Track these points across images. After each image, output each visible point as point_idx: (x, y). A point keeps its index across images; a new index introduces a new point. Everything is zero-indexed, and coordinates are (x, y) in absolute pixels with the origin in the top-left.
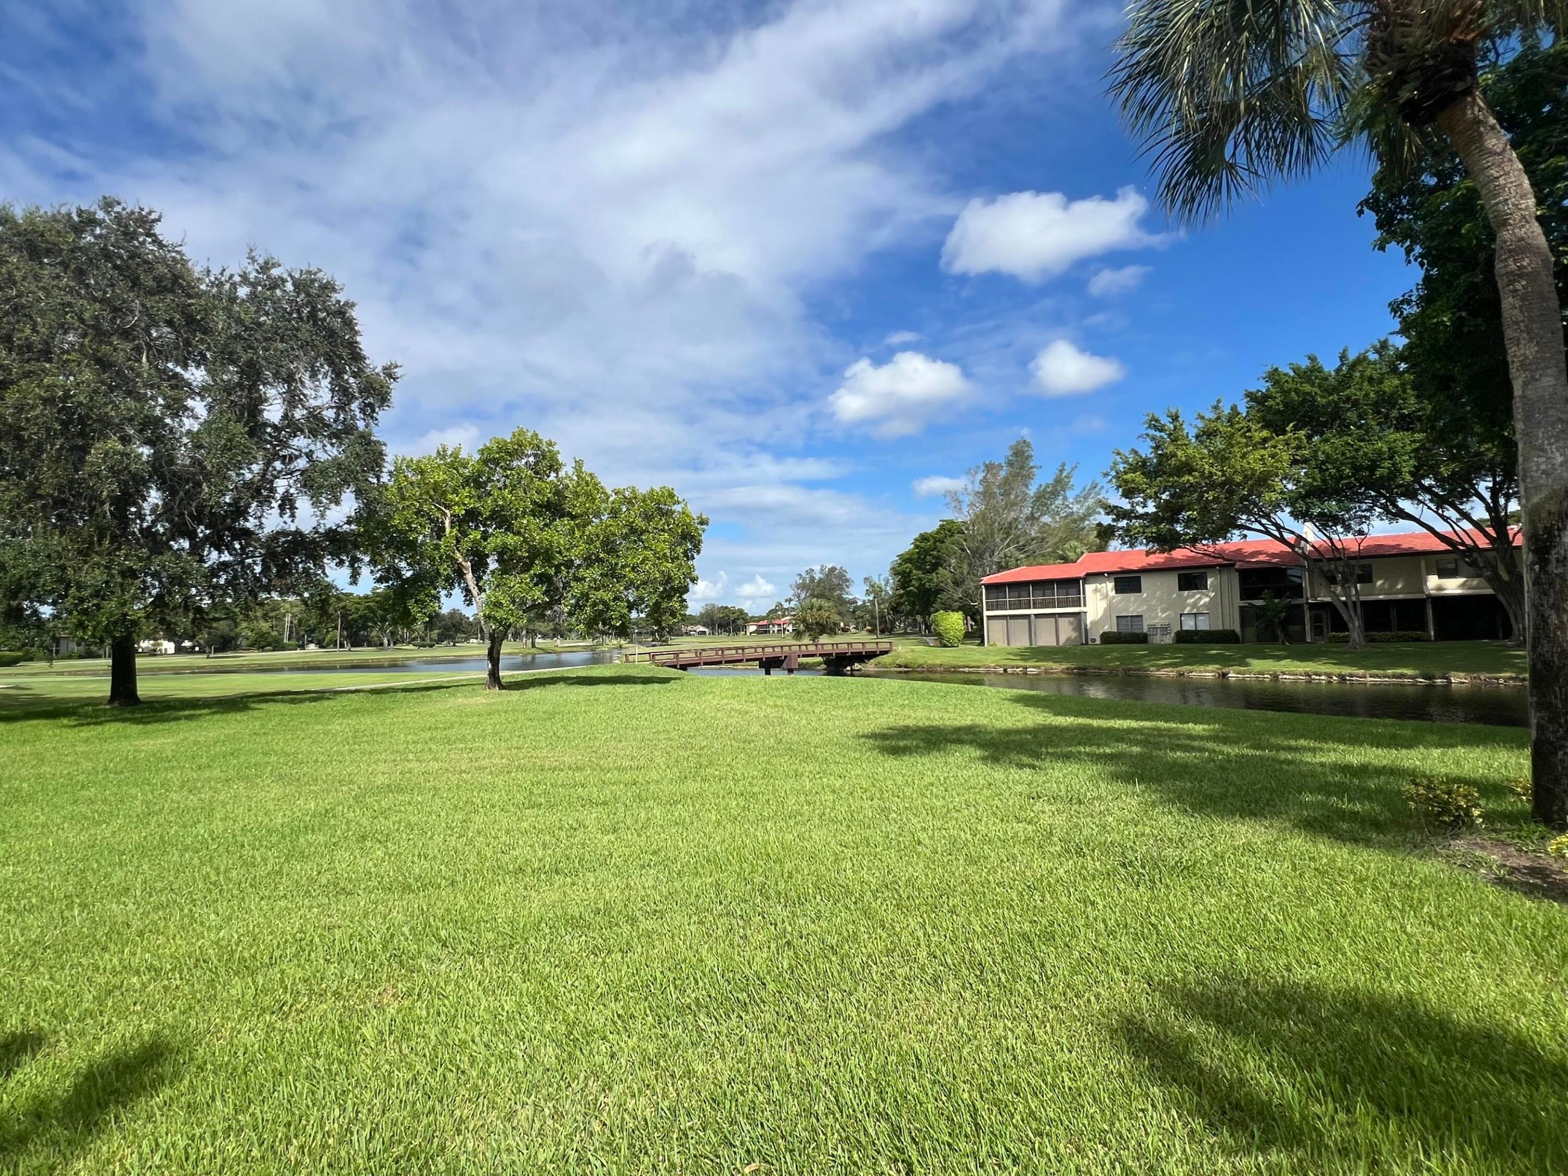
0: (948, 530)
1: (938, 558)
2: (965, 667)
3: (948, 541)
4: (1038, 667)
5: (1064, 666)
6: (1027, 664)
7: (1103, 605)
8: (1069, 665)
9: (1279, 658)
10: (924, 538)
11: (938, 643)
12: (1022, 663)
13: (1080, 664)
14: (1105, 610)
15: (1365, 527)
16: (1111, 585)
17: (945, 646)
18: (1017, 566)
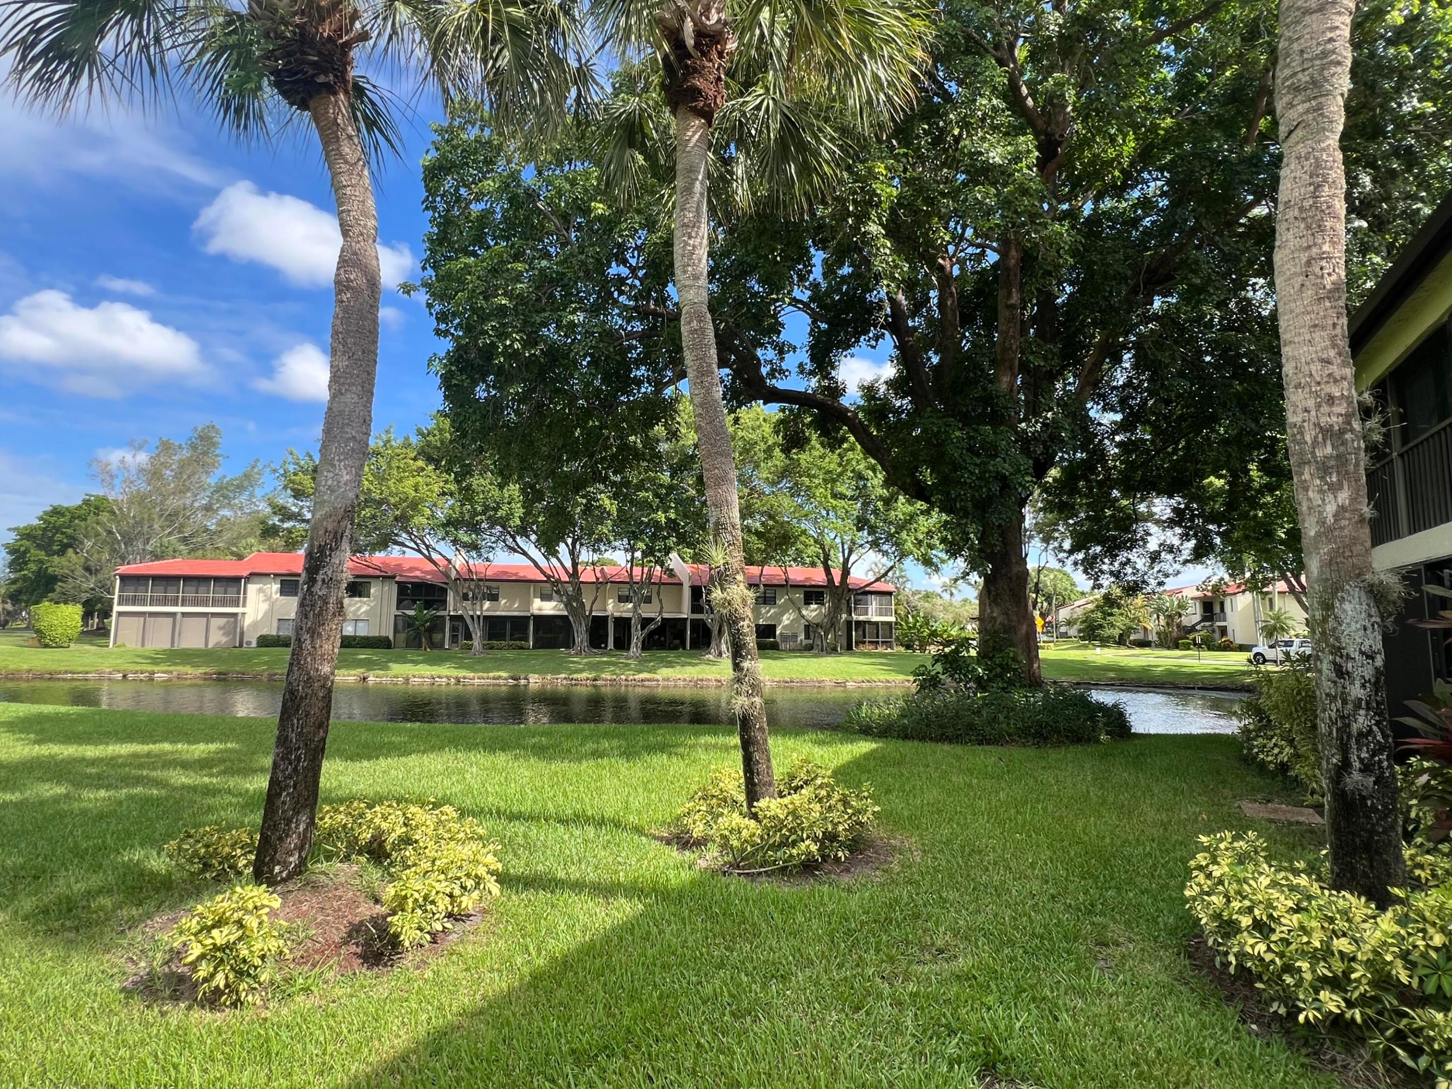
0: (94, 507)
1: (72, 538)
2: (66, 672)
3: (91, 518)
4: (171, 672)
5: (202, 670)
6: (156, 669)
7: (264, 607)
8: (208, 670)
9: (416, 663)
10: (56, 512)
11: (36, 642)
12: (150, 668)
13: (223, 668)
14: (266, 614)
15: (491, 556)
16: (276, 587)
17: (46, 646)
18: (174, 557)
